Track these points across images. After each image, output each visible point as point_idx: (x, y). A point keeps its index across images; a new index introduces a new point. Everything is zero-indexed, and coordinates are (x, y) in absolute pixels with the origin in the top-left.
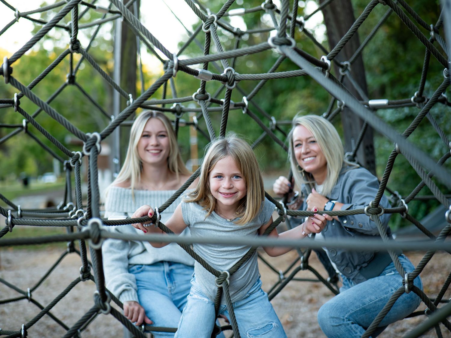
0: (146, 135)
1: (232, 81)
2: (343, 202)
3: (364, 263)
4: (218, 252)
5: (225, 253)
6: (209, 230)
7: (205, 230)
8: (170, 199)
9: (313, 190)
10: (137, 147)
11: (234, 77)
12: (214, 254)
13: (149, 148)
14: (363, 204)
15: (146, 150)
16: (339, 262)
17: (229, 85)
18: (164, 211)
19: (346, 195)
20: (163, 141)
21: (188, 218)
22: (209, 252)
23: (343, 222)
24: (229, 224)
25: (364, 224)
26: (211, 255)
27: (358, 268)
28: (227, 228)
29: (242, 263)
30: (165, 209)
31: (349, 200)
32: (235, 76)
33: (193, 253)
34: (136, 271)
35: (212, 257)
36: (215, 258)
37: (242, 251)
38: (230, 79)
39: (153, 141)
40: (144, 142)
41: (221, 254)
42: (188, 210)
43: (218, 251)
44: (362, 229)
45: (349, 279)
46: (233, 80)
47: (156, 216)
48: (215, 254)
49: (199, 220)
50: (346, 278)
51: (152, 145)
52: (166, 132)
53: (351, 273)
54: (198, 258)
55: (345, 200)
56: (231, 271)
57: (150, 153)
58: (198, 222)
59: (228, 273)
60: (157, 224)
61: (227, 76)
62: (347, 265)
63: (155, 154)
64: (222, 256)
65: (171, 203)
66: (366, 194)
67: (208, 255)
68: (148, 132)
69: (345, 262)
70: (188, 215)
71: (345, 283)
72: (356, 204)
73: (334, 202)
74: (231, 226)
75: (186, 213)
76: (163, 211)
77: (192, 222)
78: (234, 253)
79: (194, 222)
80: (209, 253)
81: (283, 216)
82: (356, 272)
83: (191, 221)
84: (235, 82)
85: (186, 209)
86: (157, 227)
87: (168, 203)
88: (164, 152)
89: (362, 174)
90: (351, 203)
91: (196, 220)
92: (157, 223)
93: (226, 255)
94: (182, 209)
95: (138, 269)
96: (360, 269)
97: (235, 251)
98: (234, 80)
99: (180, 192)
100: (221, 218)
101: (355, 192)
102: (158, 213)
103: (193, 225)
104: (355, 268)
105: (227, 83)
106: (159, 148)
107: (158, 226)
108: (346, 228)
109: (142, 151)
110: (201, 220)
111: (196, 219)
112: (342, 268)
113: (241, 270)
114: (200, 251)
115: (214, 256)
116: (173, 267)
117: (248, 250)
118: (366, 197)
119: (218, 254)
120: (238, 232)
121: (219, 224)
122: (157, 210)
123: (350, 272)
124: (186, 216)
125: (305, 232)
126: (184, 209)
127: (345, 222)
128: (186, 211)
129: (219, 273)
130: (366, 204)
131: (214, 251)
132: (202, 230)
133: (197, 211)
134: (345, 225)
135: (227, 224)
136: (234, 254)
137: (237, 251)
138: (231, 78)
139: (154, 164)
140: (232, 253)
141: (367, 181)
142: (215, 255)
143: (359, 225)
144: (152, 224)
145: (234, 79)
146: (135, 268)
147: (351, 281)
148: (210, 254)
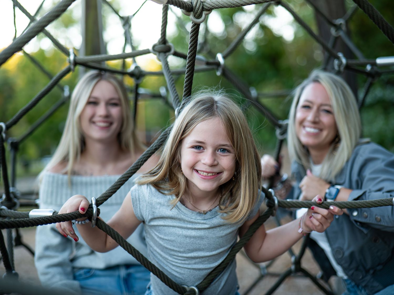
0: (93, 102)
1: (199, 10)
2: (351, 187)
3: (379, 265)
4: (183, 259)
5: (194, 261)
6: (171, 228)
7: (166, 228)
8: (113, 186)
9: (308, 172)
10: (80, 117)
11: (203, 5)
12: (177, 261)
13: (96, 119)
14: (380, 190)
15: (91, 121)
16: (346, 265)
17: (195, 16)
18: (105, 203)
19: (355, 177)
20: (115, 111)
21: (140, 211)
22: (170, 258)
23: (352, 214)
24: (201, 218)
25: (383, 217)
26: (174, 263)
27: (371, 272)
28: (198, 224)
29: (216, 275)
30: (106, 200)
31: (359, 185)
32: (203, 3)
33: (147, 263)
34: (84, 276)
35: (174, 265)
36: (179, 267)
37: (217, 257)
38: (197, 7)
39: (101, 110)
40: (89, 111)
41: (187, 262)
42: (141, 200)
43: (184, 257)
44: (379, 223)
45: (357, 285)
46: (200, 8)
47: (92, 211)
48: (179, 261)
49: (157, 214)
50: (353, 284)
51: (100, 116)
52: (119, 100)
53: (363, 278)
54: (154, 268)
55: (354, 184)
56: (201, 287)
57: (97, 126)
58: (155, 216)
59: (196, 290)
60: (94, 222)
61: (192, 3)
62: (357, 269)
63: (103, 128)
64: (189, 264)
65: (115, 192)
66: (384, 177)
67: (168, 262)
68: (96, 98)
69: (354, 265)
70: (141, 207)
71: (351, 289)
72: (370, 190)
73: (339, 187)
74: (205, 222)
75: (138, 205)
76: (103, 202)
77: (147, 217)
78: (205, 261)
79: (150, 217)
80: (170, 260)
81: (273, 208)
82: (368, 277)
83: (146, 215)
84: (204, 13)
85: (138, 199)
86: (94, 226)
87: (110, 191)
88: (115, 126)
89: (375, 151)
90: (361, 188)
91: (153, 215)
92: (94, 220)
93: (195, 263)
94: (133, 199)
95: (86, 273)
96: (374, 273)
97: (208, 258)
98: (203, 9)
99: (127, 175)
100: (189, 210)
101: (367, 173)
102: (94, 206)
103: (148, 221)
104: (367, 271)
105: (192, 13)
106: (109, 120)
107: (96, 225)
108: (356, 221)
109: (85, 123)
110: (161, 214)
111: (153, 212)
112: (351, 272)
113: (214, 286)
114: (157, 257)
115: (178, 265)
116: (131, 270)
117: (224, 257)
118: (383, 180)
119: (183, 262)
120: (214, 231)
121: (187, 219)
122: (94, 202)
123: (361, 277)
124: (138, 209)
125: (302, 228)
126: (135, 199)
127: (355, 214)
128: (138, 202)
129: (184, 289)
130: (384, 190)
131: (177, 258)
132: (161, 228)
133: (155, 202)
134: (355, 218)
135: (198, 218)
136: (206, 263)
137: (210, 258)
138: (198, 5)
139: (100, 141)
140: (203, 261)
141: (383, 160)
142: (179, 263)
143: (376, 219)
144: (87, 221)
145: (203, 7)
146: (82, 272)
147: (360, 287)
148: (172, 261)
